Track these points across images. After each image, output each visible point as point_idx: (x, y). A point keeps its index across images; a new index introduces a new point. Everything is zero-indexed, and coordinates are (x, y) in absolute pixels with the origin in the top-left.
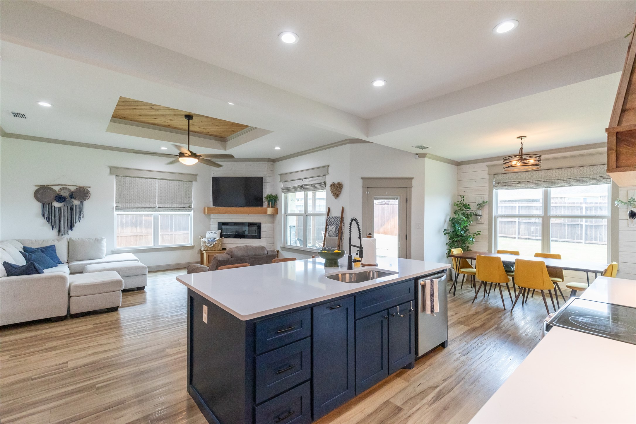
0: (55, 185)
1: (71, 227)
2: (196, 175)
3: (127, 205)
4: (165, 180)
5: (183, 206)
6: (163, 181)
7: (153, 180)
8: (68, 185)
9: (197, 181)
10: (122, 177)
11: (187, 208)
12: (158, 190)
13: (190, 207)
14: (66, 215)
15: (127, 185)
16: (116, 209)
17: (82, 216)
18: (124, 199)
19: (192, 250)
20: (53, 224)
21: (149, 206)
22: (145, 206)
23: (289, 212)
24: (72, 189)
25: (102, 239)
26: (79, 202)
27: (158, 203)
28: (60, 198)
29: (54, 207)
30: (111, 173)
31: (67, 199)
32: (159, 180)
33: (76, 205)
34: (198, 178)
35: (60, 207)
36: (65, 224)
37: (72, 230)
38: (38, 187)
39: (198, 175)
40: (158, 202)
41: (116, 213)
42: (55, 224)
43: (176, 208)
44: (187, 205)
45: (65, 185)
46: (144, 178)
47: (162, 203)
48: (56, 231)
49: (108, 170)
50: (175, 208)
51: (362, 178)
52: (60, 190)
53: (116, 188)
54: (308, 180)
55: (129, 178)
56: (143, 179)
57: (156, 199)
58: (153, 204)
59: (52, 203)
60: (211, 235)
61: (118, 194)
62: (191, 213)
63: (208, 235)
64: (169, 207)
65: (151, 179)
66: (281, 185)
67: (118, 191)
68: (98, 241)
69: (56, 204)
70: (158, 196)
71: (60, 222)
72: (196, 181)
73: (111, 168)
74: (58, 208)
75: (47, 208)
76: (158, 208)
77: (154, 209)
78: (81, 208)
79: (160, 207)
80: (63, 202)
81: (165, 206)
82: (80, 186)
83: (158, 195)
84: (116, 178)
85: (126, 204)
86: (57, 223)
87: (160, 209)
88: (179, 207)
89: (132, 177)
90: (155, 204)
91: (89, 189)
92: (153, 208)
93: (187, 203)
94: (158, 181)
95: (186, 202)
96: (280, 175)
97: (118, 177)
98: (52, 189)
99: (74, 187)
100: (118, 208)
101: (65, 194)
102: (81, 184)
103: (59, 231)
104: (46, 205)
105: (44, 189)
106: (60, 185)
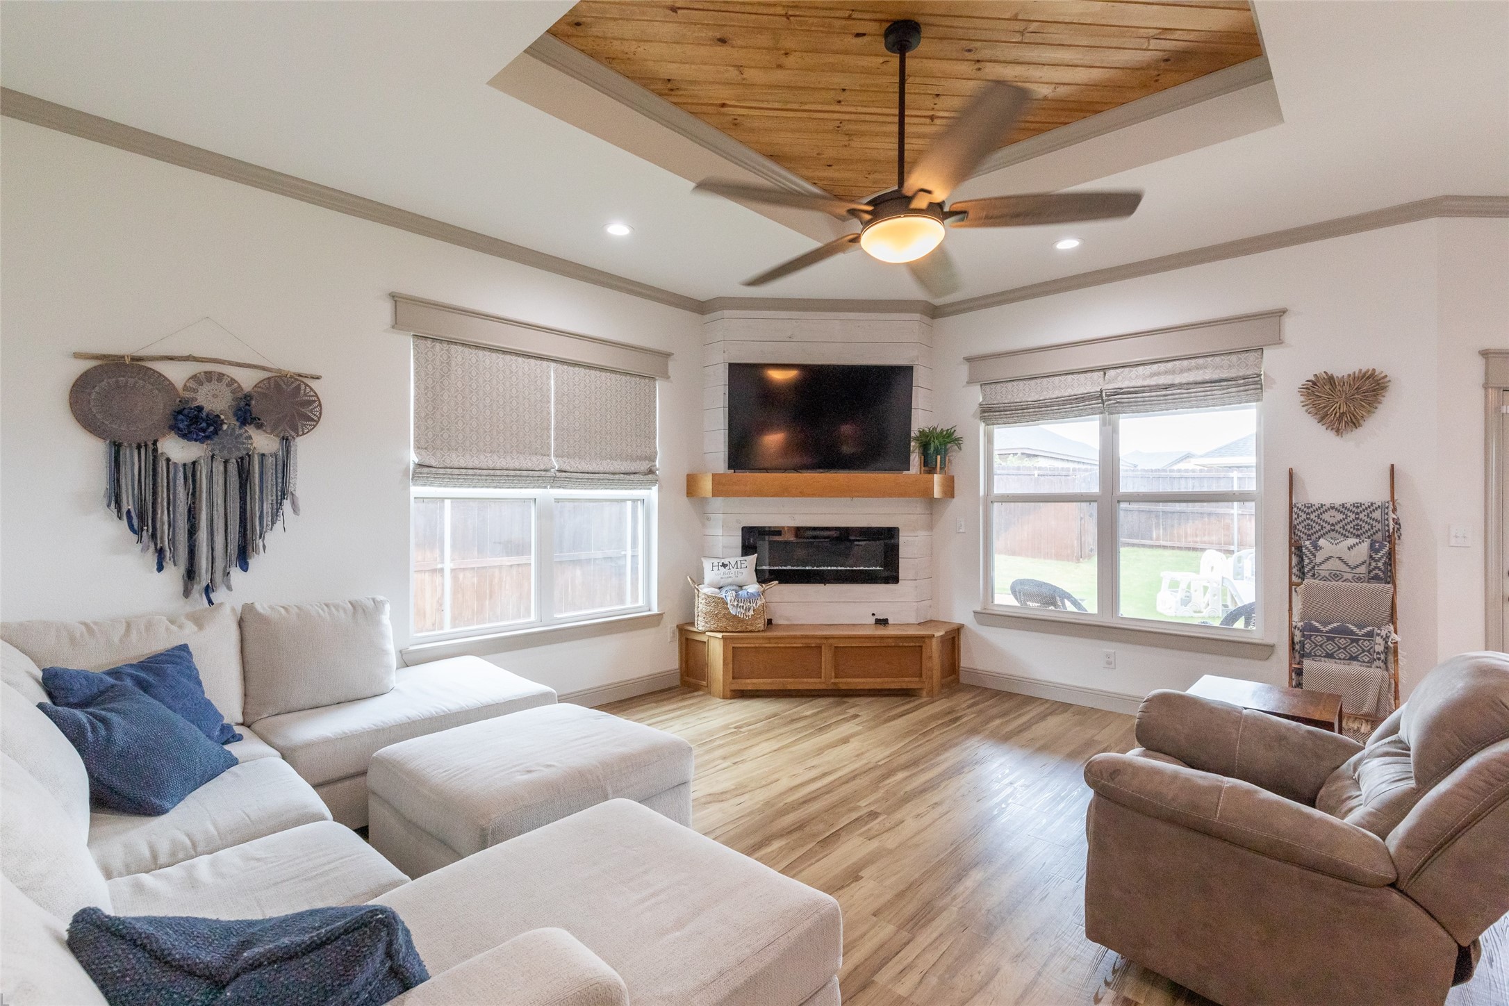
0: (171, 358)
1: (245, 553)
2: (667, 355)
3: (456, 459)
4: (577, 368)
5: (633, 469)
6: (571, 369)
7: (539, 362)
8: (231, 363)
9: (668, 377)
10: (438, 345)
11: (642, 474)
12: (556, 403)
13: (651, 472)
14: (218, 499)
15: (453, 377)
16: (417, 476)
17: (287, 504)
18: (446, 436)
19: (653, 630)
20: (162, 542)
21: (530, 465)
22: (517, 465)
23: (999, 489)
24: (247, 380)
25: (378, 605)
26: (277, 440)
27: (557, 456)
28: (194, 421)
29: (168, 460)
30: (398, 324)
31: (225, 427)
32: (560, 366)
33: (263, 455)
34: (672, 365)
35: (194, 463)
36: (213, 543)
37: (244, 566)
38: (90, 364)
39: (673, 354)
40: (555, 451)
41: (416, 490)
42: (173, 541)
43: (614, 474)
44: (644, 466)
45: (213, 361)
46: (510, 352)
47: (569, 456)
48: (173, 575)
49: (386, 308)
50: (609, 473)
51: (1485, 354)
52: (192, 384)
53: (417, 387)
54: (1149, 369)
55: (459, 348)
56: (508, 357)
57: (549, 437)
58: (540, 457)
59: (155, 443)
60: (724, 574)
61: (423, 415)
62: (654, 494)
63: (712, 574)
64: (591, 469)
65: (532, 361)
66: (976, 396)
67: (423, 400)
68: (365, 613)
69: (177, 450)
70: (556, 428)
71: (192, 531)
72: (665, 376)
73: (396, 300)
74: (185, 465)
75: (133, 463)
76: (558, 474)
77: (545, 476)
78: (284, 466)
79: (564, 468)
80: (208, 437)
81: (581, 468)
82: (279, 371)
83: (557, 422)
84: (416, 346)
85: (454, 456)
86: (182, 537)
87: (564, 477)
88: (623, 469)
89: (469, 346)
90: (545, 458)
91: (314, 384)
92: (541, 474)
93: (641, 459)
94: (556, 371)
95: (639, 452)
96: (969, 360)
97: (421, 342)
98: (162, 382)
99: (257, 375)
100: (423, 471)
101: (214, 401)
102: (289, 361)
103: (190, 575)
104: (127, 449)
105: (115, 374)
106: (192, 359)
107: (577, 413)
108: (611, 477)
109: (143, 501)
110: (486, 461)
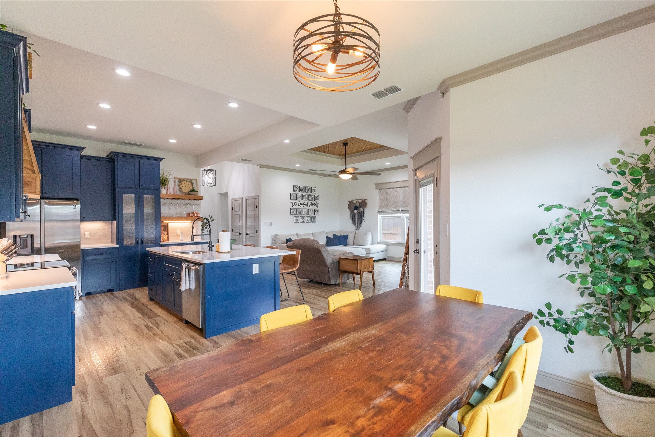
0: (354, 200)
1: (360, 225)
3: (384, 210)
6: (405, 188)
7: (398, 188)
8: (359, 199)
10: (382, 190)
12: (402, 196)
15: (384, 195)
17: (364, 218)
18: (382, 206)
21: (396, 210)
22: (393, 210)
24: (360, 201)
25: (367, 234)
26: (363, 209)
28: (356, 208)
29: (354, 213)
30: (376, 188)
31: (359, 208)
33: (362, 211)
35: (356, 213)
36: (357, 223)
40: (401, 206)
41: (378, 216)
42: (355, 223)
46: (393, 188)
47: (404, 207)
49: (374, 186)
52: (356, 203)
53: (379, 198)
55: (385, 190)
57: (400, 203)
58: (398, 208)
61: (380, 202)
67: (380, 200)
69: (355, 211)
70: (402, 201)
77: (398, 212)
78: (363, 213)
80: (357, 210)
81: (406, 209)
87: (402, 212)
89: (387, 189)
91: (366, 200)
94: (402, 189)
97: (380, 190)
98: (354, 203)
99: (361, 200)
100: (379, 212)
101: (358, 205)
102: (363, 198)
103: (356, 227)
104: (352, 212)
105: (351, 203)
106: (356, 200)
107: (406, 197)
109: (352, 217)
110: (388, 210)
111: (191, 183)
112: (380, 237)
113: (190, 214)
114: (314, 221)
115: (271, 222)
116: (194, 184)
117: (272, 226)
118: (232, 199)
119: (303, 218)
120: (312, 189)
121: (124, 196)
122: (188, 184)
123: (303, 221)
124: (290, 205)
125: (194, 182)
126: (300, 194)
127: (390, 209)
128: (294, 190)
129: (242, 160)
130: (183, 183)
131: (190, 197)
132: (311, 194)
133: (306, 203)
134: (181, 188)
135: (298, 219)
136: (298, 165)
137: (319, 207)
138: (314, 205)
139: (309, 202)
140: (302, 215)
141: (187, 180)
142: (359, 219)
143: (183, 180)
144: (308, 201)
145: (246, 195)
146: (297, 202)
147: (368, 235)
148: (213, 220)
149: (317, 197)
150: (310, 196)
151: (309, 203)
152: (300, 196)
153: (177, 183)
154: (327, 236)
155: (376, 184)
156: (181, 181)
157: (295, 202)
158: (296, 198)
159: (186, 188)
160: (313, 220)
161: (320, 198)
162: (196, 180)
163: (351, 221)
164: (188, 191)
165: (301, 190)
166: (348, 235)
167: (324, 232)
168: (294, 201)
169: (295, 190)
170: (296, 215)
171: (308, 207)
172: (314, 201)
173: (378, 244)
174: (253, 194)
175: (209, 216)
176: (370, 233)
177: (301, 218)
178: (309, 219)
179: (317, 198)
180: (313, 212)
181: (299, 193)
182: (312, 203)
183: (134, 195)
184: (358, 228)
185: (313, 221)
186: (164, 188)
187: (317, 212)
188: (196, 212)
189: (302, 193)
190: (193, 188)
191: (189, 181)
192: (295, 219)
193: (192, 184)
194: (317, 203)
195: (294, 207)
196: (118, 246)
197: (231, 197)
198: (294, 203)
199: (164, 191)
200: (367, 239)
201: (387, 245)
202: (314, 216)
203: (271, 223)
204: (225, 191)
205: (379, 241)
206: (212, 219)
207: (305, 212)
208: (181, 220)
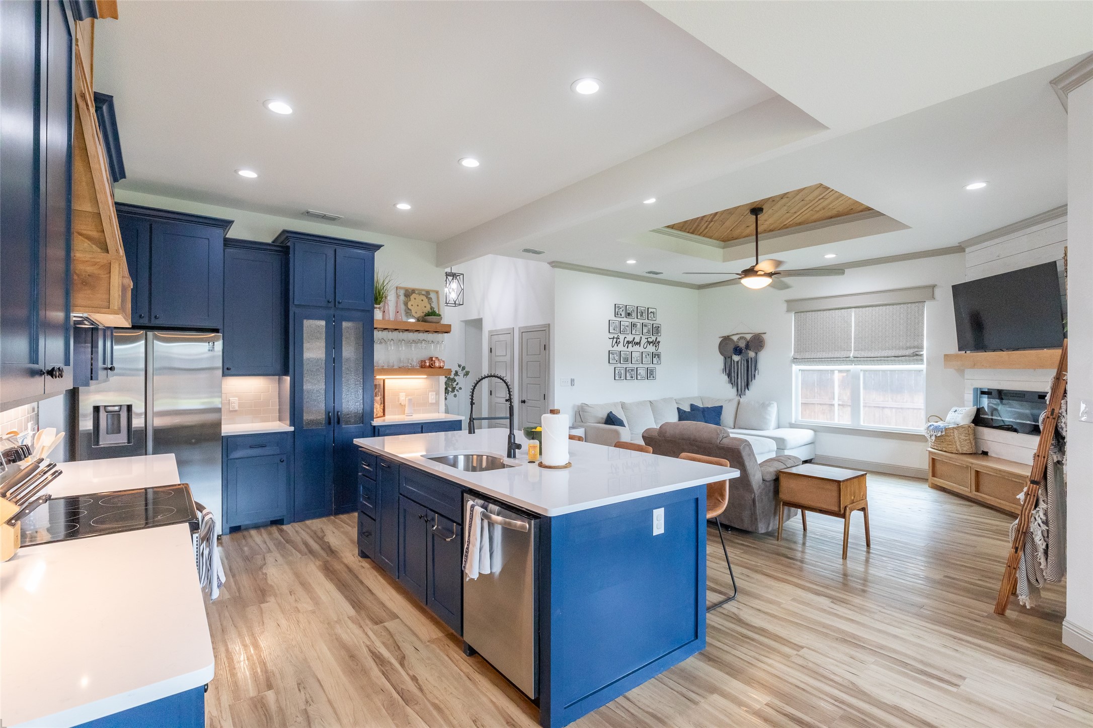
0: (733, 335)
1: (747, 385)
2: (933, 287)
3: (807, 355)
4: (867, 308)
5: (900, 354)
6: (864, 309)
7: (846, 310)
8: (746, 334)
9: (934, 299)
10: (803, 314)
11: (909, 356)
12: (855, 327)
13: (917, 355)
14: (743, 371)
15: (808, 324)
16: (794, 362)
17: (757, 372)
18: (804, 347)
19: (922, 445)
21: (839, 356)
22: (833, 356)
24: (748, 337)
25: (769, 405)
26: (755, 353)
27: (855, 350)
28: (738, 351)
29: (734, 361)
30: (788, 310)
31: (744, 351)
32: (857, 310)
33: (751, 358)
34: (937, 292)
35: (738, 361)
36: (741, 382)
37: (748, 389)
38: (721, 339)
39: (937, 284)
40: (854, 348)
41: (795, 368)
42: (734, 381)
43: (888, 357)
45: (742, 334)
46: (832, 309)
47: (860, 350)
48: (734, 389)
49: (784, 306)
50: (885, 357)
52: (738, 341)
53: (795, 330)
55: (810, 313)
56: (831, 312)
57: (851, 342)
58: (846, 352)
59: (731, 356)
61: (797, 340)
62: (923, 367)
63: (950, 416)
64: (872, 356)
65: (843, 310)
67: (797, 335)
69: (736, 358)
70: (854, 338)
71: (738, 379)
72: (932, 298)
73: (788, 302)
74: (736, 362)
75: (729, 360)
76: (854, 359)
77: (846, 360)
78: (756, 361)
79: (856, 356)
80: (740, 354)
81: (866, 355)
82: (754, 333)
83: (855, 335)
84: (795, 316)
86: (736, 381)
87: (857, 360)
88: (893, 354)
89: (815, 311)
90: (849, 352)
91: (763, 335)
92: (844, 359)
93: (910, 348)
94: (855, 312)
95: (908, 344)
97: (797, 314)
98: (732, 340)
99: (751, 335)
100: (795, 360)
101: (742, 344)
102: (757, 330)
103: (737, 390)
104: (727, 358)
105: (726, 340)
106: (737, 334)
107: (867, 329)
108: (886, 359)
109: (730, 371)
110: (819, 355)
111: (427, 297)
112: (796, 414)
113: (425, 363)
114: (652, 376)
115: (573, 378)
116: (433, 300)
117: (574, 386)
118: (490, 331)
119: (632, 370)
120: (649, 312)
121: (307, 323)
122: (422, 300)
123: (632, 377)
124: (608, 345)
125: (432, 295)
126: (626, 321)
127: (825, 355)
128: (616, 314)
129: (526, 251)
130: (412, 297)
131: (426, 326)
132: (646, 321)
133: (637, 340)
134: (408, 309)
135: (622, 372)
136: (631, 262)
137: (662, 349)
138: (651, 344)
139: (644, 337)
140: (630, 365)
141: (419, 292)
142: (746, 372)
143: (413, 291)
144: (641, 335)
145: (522, 323)
146: (622, 337)
147: (769, 409)
148: (467, 374)
149: (659, 327)
150: (646, 326)
151: (644, 341)
152: (627, 326)
153: (402, 298)
154: (678, 409)
155: (788, 301)
156: (409, 293)
157: (618, 338)
158: (618, 329)
159: (419, 307)
160: (650, 374)
161: (663, 330)
162: (437, 292)
163: (725, 378)
164: (423, 315)
165: (629, 314)
166: (722, 406)
167: (672, 398)
168: (616, 336)
169: (618, 315)
170: (619, 365)
171: (641, 349)
172: (651, 336)
173: (791, 427)
174: (537, 321)
175: (459, 366)
176: (775, 405)
177: (628, 371)
178: (642, 372)
179: (656, 330)
180: (649, 358)
181: (625, 319)
182: (649, 340)
183: (323, 323)
184: (743, 391)
185: (650, 377)
186: (379, 308)
187: (658, 359)
188: (437, 358)
189: (630, 320)
190: (432, 308)
191: (423, 295)
192: (617, 372)
193: (429, 299)
194: (658, 340)
195: (616, 348)
196: (292, 429)
197: (487, 327)
198: (615, 340)
199: (378, 315)
200: (768, 417)
201: (816, 430)
202: (652, 366)
203: (572, 381)
204: (474, 316)
205: (793, 422)
206: (464, 371)
207: (636, 359)
208: (411, 375)
